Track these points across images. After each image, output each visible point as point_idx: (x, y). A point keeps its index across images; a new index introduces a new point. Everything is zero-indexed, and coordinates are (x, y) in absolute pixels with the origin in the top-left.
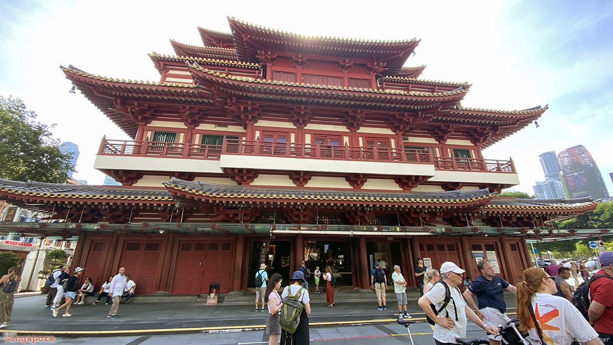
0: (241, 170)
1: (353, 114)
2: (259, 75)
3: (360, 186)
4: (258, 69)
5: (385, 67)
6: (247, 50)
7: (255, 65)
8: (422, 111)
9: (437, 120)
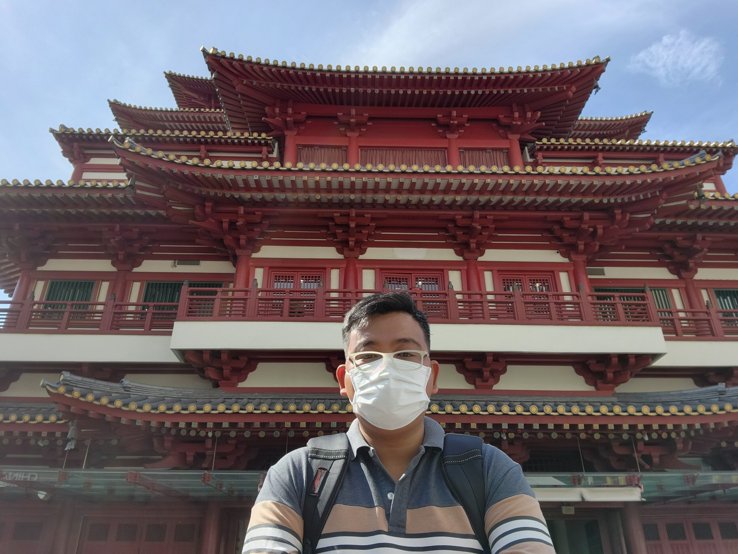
0: (216, 354)
1: (466, 222)
2: (270, 156)
3: (489, 383)
4: (267, 144)
5: (538, 121)
6: (244, 109)
7: (259, 136)
8: (622, 206)
9: (662, 227)
